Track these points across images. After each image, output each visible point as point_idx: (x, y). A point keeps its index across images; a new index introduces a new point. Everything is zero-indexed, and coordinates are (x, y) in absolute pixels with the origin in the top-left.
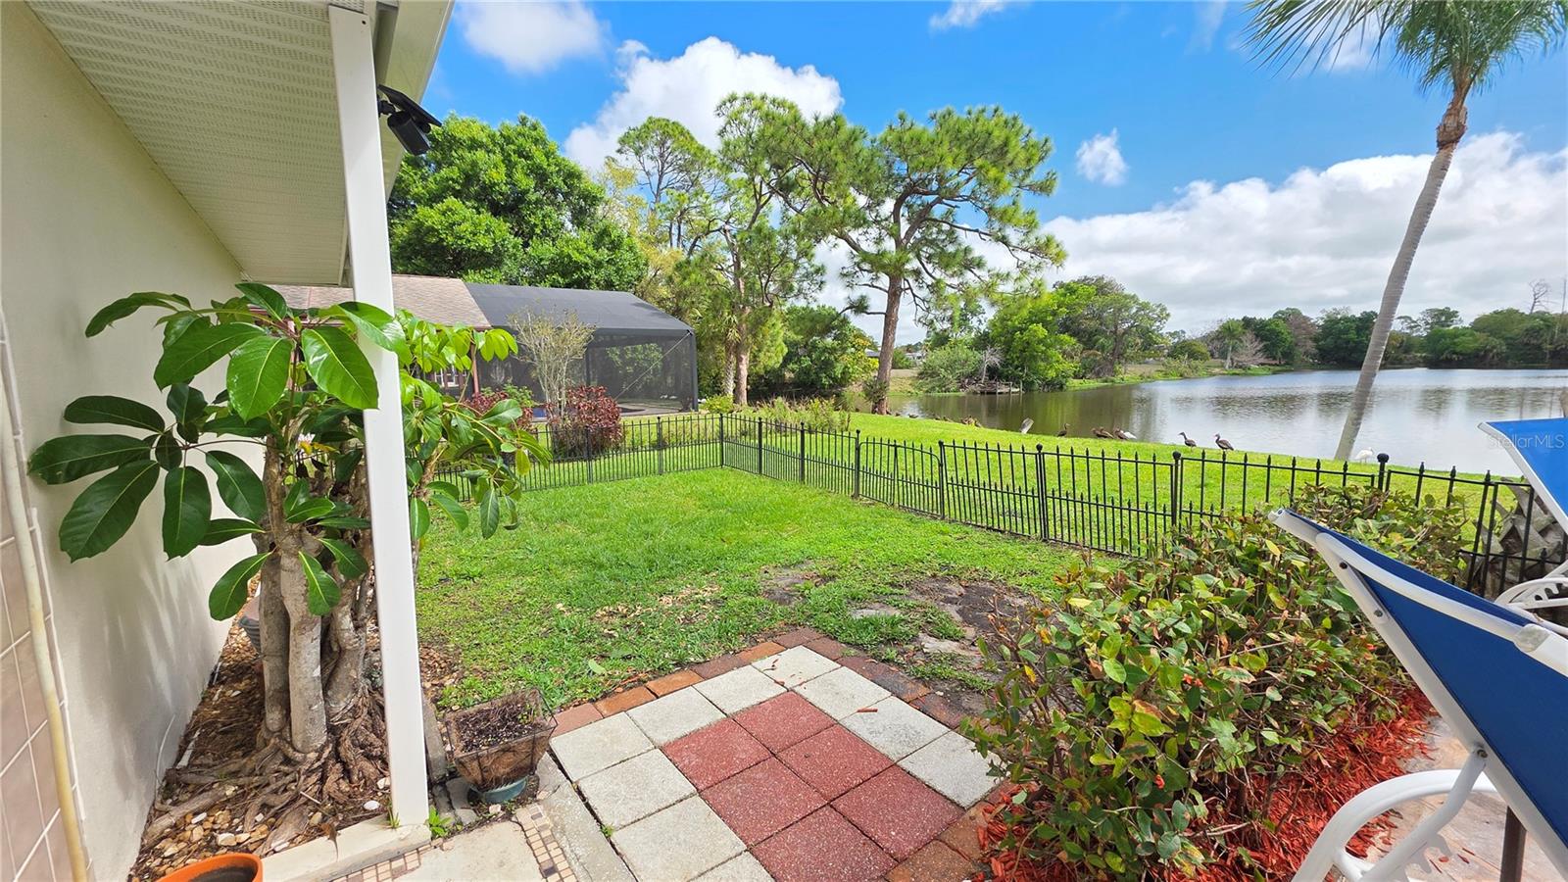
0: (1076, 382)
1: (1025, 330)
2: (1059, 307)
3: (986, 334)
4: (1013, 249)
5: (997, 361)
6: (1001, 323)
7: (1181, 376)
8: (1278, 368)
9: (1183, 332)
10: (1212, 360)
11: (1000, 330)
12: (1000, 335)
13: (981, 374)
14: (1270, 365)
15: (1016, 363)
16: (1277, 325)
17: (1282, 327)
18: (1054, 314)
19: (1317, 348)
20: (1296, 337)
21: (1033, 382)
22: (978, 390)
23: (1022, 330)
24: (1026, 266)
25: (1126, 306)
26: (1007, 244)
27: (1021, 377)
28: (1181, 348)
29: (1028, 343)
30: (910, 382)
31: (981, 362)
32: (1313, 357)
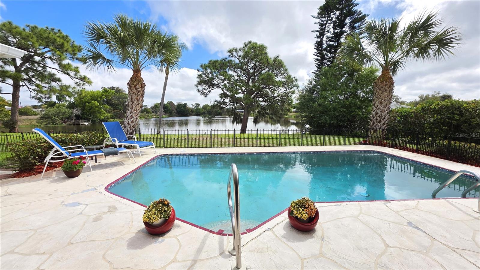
0: (112, 120)
1: (90, 102)
2: (102, 96)
3: (73, 103)
4: (72, 78)
5: (79, 113)
6: (80, 100)
7: (145, 118)
8: (169, 116)
9: (147, 106)
10: (153, 114)
11: (79, 102)
12: (80, 104)
13: (73, 118)
14: (167, 115)
15: (88, 114)
16: (168, 105)
17: (169, 106)
18: (101, 98)
19: (177, 111)
20: (172, 108)
21: (95, 120)
22: (72, 123)
23: (89, 103)
24: (78, 83)
25: (126, 97)
26: (70, 76)
27: (90, 118)
28: (144, 110)
29: (92, 107)
30: (36, 121)
31: (72, 113)
32: (176, 113)
